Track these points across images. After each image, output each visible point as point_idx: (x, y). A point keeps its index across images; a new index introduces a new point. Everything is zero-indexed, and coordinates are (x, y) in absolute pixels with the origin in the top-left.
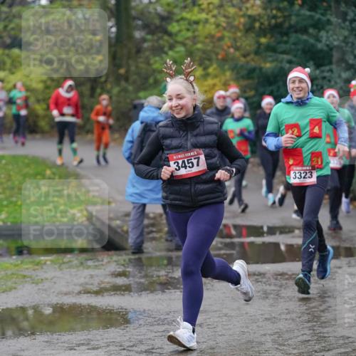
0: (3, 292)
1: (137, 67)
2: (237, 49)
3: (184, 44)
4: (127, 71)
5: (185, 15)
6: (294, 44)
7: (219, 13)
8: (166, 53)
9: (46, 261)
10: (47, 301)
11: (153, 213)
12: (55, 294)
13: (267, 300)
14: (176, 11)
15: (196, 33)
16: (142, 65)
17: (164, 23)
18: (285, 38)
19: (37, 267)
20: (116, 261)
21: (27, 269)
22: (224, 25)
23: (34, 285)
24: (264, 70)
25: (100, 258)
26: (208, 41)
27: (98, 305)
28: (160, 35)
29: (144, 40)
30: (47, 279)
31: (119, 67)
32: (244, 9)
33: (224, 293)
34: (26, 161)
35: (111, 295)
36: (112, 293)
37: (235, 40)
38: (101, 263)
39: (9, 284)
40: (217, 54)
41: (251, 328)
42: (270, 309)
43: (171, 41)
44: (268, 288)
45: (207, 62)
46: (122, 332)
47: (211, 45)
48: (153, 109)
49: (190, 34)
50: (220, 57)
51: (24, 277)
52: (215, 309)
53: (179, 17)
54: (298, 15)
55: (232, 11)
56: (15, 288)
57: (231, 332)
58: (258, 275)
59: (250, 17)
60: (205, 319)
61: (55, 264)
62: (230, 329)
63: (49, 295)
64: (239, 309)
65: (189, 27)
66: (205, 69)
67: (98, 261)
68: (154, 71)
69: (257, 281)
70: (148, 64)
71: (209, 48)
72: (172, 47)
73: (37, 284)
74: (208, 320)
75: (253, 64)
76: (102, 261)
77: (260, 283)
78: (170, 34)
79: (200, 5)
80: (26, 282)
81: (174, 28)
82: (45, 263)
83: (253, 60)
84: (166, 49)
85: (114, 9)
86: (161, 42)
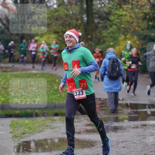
0: (38, 132)
1: (96, 35)
2: (139, 27)
3: (116, 25)
4: (92, 37)
5: (116, 12)
7: (131, 11)
8: (108, 29)
9: (57, 119)
10: (57, 136)
11: (103, 98)
12: (61, 133)
14: (113, 10)
15: (122, 20)
16: (98, 34)
17: (108, 16)
19: (52, 122)
20: (87, 119)
21: (48, 122)
22: (134, 16)
23: (51, 129)
24: (151, 36)
25: (80, 118)
26: (126, 24)
27: (79, 138)
28: (105, 21)
29: (99, 23)
30: (57, 127)
31: (88, 35)
32: (142, 10)
33: (134, 133)
34: (48, 75)
35: (85, 134)
36: (85, 133)
37: (138, 23)
38: (80, 120)
39: (41, 129)
40: (130, 29)
41: (145, 148)
43: (111, 24)
45: (126, 33)
46: (90, 150)
47: (128, 25)
48: (113, 53)
49: (118, 21)
50: (132, 31)
51: (47, 126)
52: (130, 140)
53: (114, 13)
55: (137, 10)
56: (43, 131)
57: (137, 150)
59: (145, 13)
60: (126, 145)
61: (61, 120)
62: (137, 149)
63: (58, 134)
64: (140, 140)
65: (118, 17)
66: (125, 36)
67: (79, 119)
68: (103, 37)
70: (101, 33)
71: (127, 27)
72: (111, 26)
73: (53, 129)
74: (127, 145)
75: (146, 34)
76: (81, 119)
78: (110, 21)
79: (123, 8)
80: (48, 128)
81: (112, 18)
82: (56, 120)
83: (146, 32)
84: (108, 27)
85: (86, 9)
86: (106, 24)
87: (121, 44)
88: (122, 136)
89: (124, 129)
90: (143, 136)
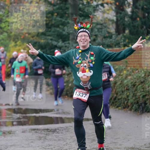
2: (29, 34)
3: (7, 32)
5: (7, 19)
6: (54, 32)
13: (41, 141)
14: (4, 18)
18: (50, 30)
24: (40, 43)
33: (22, 137)
42: (42, 144)
43: (1, 31)
44: (41, 135)
45: (16, 40)
49: (9, 28)
50: (22, 37)
52: (18, 144)
53: (5, 21)
54: (55, 20)
58: (37, 130)
64: (28, 144)
66: (16, 42)
69: (36, 132)
72: (2, 33)
75: (35, 40)
77: (37, 133)
78: (1, 28)
81: (3, 25)
83: (36, 39)
87: (11, 51)
88: (11, 140)
89: (13, 133)
90: (31, 140)
